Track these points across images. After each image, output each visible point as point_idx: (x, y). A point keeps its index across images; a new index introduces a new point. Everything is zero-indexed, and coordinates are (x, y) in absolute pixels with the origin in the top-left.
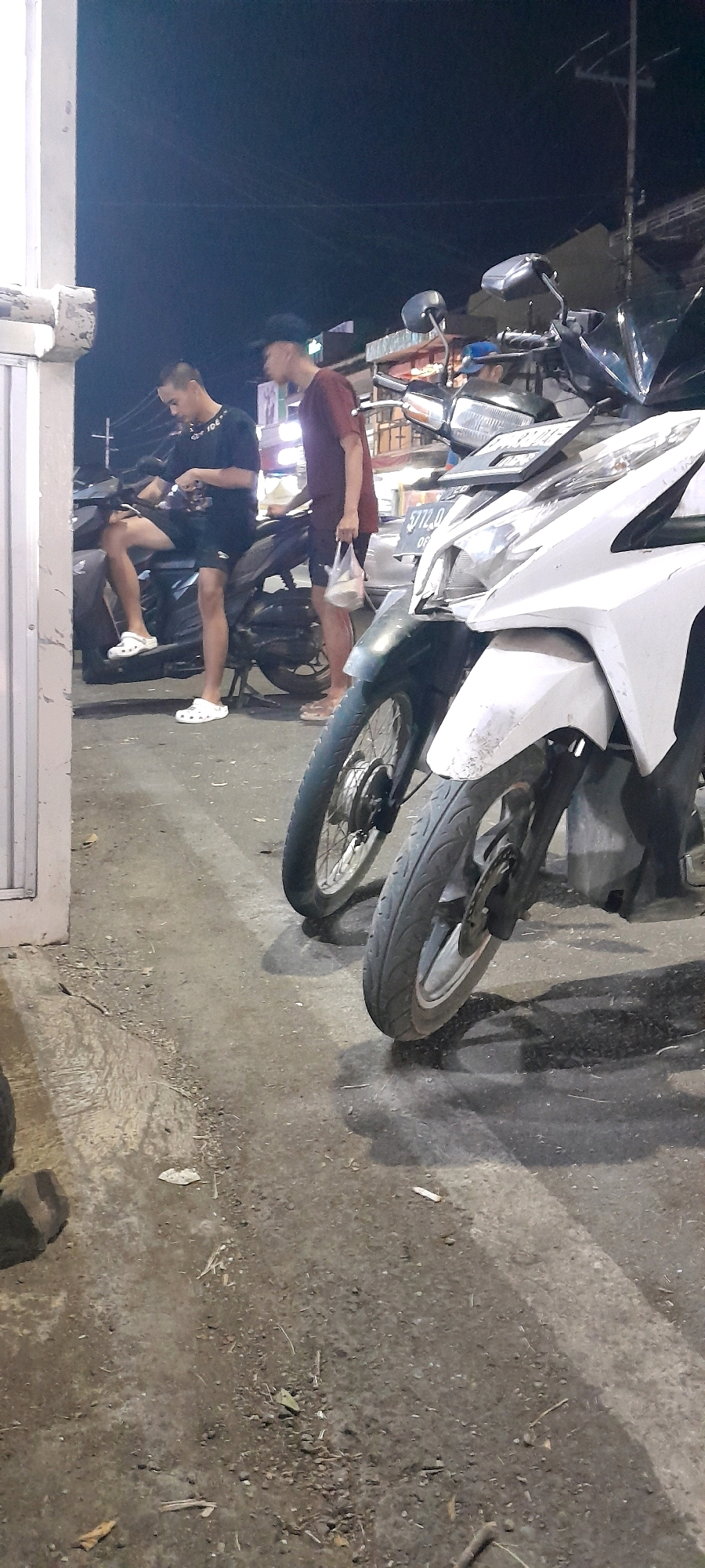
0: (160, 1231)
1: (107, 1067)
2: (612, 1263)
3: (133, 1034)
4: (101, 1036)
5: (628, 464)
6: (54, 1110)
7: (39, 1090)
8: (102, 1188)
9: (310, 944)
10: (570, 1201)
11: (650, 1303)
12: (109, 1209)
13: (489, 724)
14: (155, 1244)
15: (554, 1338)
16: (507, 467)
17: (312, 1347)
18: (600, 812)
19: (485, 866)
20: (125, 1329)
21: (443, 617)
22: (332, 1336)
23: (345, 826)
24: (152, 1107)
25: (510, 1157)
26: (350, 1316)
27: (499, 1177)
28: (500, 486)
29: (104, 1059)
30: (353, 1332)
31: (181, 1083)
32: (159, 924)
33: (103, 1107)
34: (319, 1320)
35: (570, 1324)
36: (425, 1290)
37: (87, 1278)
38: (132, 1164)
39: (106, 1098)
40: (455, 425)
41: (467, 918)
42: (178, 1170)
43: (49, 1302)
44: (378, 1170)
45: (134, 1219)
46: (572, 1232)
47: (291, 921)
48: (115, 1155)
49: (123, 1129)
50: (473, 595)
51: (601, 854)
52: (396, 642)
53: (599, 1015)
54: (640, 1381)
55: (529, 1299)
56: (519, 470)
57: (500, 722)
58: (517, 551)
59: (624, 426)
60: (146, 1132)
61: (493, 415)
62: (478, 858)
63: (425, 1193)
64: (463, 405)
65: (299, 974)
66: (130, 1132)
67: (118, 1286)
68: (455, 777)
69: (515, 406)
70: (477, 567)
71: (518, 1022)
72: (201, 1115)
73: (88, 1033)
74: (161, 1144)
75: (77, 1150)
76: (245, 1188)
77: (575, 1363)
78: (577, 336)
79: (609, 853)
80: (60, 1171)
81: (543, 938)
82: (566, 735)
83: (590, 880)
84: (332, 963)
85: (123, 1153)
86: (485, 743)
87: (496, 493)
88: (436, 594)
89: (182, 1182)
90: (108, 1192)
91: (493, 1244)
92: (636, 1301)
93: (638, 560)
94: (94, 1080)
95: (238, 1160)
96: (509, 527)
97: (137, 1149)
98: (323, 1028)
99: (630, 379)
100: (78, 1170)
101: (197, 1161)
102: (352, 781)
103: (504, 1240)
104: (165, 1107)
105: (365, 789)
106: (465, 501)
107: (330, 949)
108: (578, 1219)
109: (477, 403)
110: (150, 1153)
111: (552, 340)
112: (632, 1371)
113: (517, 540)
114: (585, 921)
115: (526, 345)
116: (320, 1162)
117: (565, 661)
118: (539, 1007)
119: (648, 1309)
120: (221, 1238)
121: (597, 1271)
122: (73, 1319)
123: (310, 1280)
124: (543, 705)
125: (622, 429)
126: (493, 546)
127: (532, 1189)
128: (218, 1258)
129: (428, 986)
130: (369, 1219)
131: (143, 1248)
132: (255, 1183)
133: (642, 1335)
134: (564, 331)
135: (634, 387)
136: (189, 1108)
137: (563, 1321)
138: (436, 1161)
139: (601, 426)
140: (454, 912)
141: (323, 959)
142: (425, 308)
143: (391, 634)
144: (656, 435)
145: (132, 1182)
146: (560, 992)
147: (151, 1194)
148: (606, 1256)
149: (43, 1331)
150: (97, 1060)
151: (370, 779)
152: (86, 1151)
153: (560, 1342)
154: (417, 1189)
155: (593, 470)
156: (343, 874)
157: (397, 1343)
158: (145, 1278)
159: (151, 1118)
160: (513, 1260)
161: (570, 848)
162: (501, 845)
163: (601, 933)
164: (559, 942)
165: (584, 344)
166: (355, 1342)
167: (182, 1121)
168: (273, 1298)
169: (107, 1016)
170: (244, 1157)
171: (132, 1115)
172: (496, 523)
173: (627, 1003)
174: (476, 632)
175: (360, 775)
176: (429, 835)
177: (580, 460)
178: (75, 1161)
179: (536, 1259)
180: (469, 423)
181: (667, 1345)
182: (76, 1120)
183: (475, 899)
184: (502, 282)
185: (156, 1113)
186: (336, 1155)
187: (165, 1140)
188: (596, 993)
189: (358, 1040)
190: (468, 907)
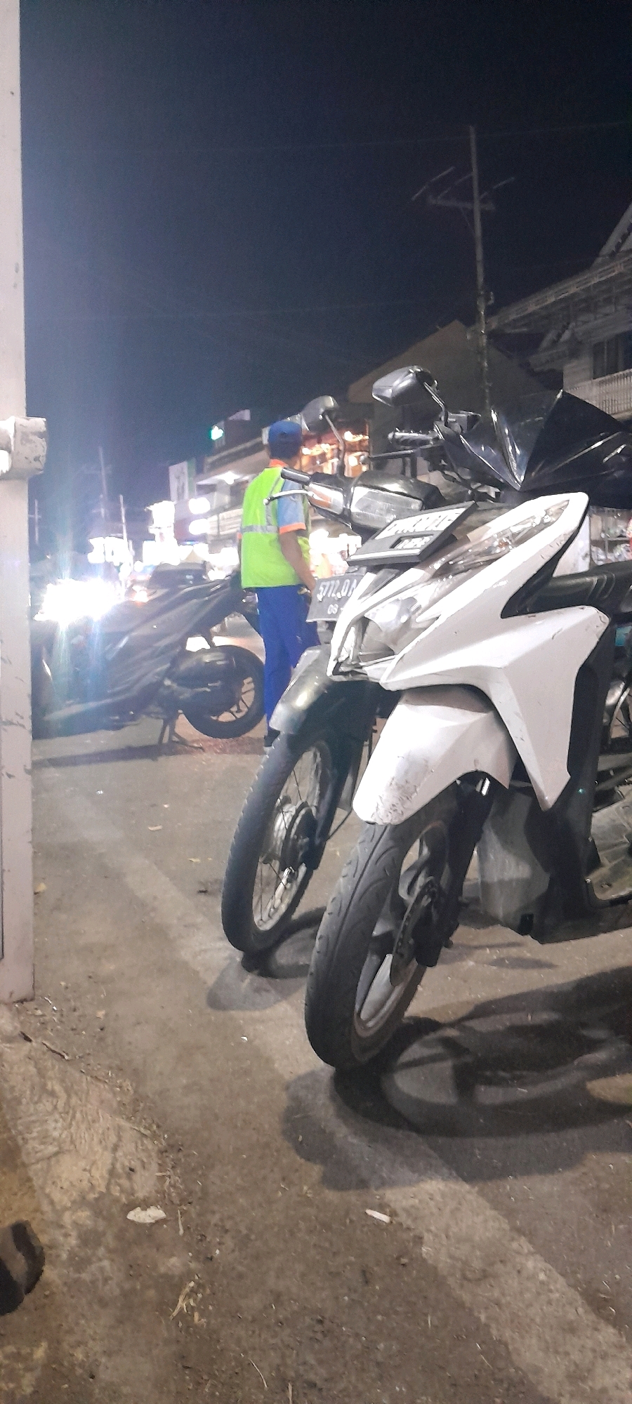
0: (131, 1273)
1: (71, 1112)
2: (556, 1275)
3: (92, 1077)
4: (62, 1081)
5: (510, 543)
6: (24, 1158)
7: (10, 1138)
8: (74, 1234)
9: (249, 979)
10: (510, 1214)
11: (594, 1311)
12: (82, 1254)
13: (406, 772)
14: (127, 1286)
15: (509, 1353)
16: (406, 549)
17: (284, 1381)
18: (507, 843)
19: (410, 900)
20: (104, 1376)
21: (358, 678)
22: (301, 1368)
23: (276, 864)
24: (115, 1148)
25: (451, 1174)
26: (317, 1346)
27: (443, 1195)
28: (401, 565)
29: (67, 1103)
30: (321, 1362)
31: (141, 1122)
32: (109, 967)
33: (69, 1151)
34: (287, 1353)
35: (522, 1337)
36: (386, 1314)
37: (65, 1326)
38: (99, 1206)
39: (72, 1142)
40: (354, 509)
41: (397, 950)
42: (144, 1209)
43: (31, 1354)
44: (331, 1196)
45: (106, 1263)
46: (515, 1245)
47: (231, 958)
48: (84, 1198)
49: (90, 1171)
50: (384, 659)
51: (511, 881)
52: (314, 698)
53: (518, 1031)
54: (591, 1388)
55: (483, 1317)
56: (417, 552)
57: (414, 770)
58: (421, 619)
59: (504, 510)
60: (112, 1172)
61: (387, 499)
62: (403, 892)
63: (377, 1215)
64: (360, 492)
65: (240, 1008)
66: (96, 1174)
67: (95, 1333)
68: (379, 822)
69: (406, 492)
70: (386, 635)
71: (448, 1043)
72: (162, 1152)
73: (51, 1078)
74: (125, 1182)
75: (48, 1196)
76: (209, 1223)
77: (530, 1376)
78: (458, 435)
79: (518, 880)
80: (34, 1219)
81: (462, 959)
82: (473, 778)
83: (501, 905)
84: (272, 996)
85: (92, 1196)
86: (404, 789)
87: (397, 571)
88: (351, 658)
89: (149, 1220)
90: (79, 1237)
91: (443, 1262)
92: (580, 1312)
93: (524, 624)
94: (59, 1125)
95: (200, 1194)
96: (412, 600)
97: (104, 1190)
98: (269, 1061)
99: (506, 470)
100: (50, 1216)
101: (160, 1199)
102: (281, 823)
103: (451, 1257)
104: (128, 1146)
105: (293, 831)
106: (370, 578)
107: (270, 983)
108: (520, 1231)
109: (373, 490)
110: (118, 1194)
111: (437, 439)
112: (584, 1379)
113: (420, 612)
114: (499, 940)
115: (413, 443)
116: (277, 1191)
117: (468, 712)
118: (464, 1027)
119: (592, 1317)
120: (189, 1275)
121: (542, 1283)
122: (56, 1369)
123: (276, 1311)
124: (453, 753)
125: (501, 513)
126: (399, 616)
127: (475, 1203)
128: (188, 1296)
129: (363, 1016)
130: (327, 1245)
131: (117, 1292)
132: (217, 1216)
133: (589, 1344)
134: (447, 430)
135: (510, 476)
136: (150, 1147)
137: (516, 1336)
138: (384, 1183)
139: (485, 510)
140: (385, 945)
141: (264, 993)
142: (322, 410)
143: (310, 691)
144: (533, 517)
145: (101, 1225)
146: (482, 1010)
147: (120, 1237)
148: (549, 1266)
149: (27, 1384)
150: (61, 1104)
151: (298, 821)
152: (57, 1196)
153: (514, 1357)
154: (369, 1212)
155: (480, 549)
156: (276, 910)
157: (363, 1370)
158: (120, 1322)
159: (115, 1159)
160: (465, 1277)
161: (483, 876)
162: (421, 881)
163: (514, 952)
164: (476, 962)
165: (464, 441)
166: (323, 1372)
167: (145, 1160)
168: (243, 1333)
169: (68, 1060)
170: (204, 1190)
171: (97, 1157)
172: (400, 596)
173: (545, 1017)
174: (390, 691)
175: (288, 817)
176: (359, 877)
177: (468, 541)
178: (46, 1207)
179: (485, 1275)
180: (367, 507)
181: (613, 1351)
182: (45, 1166)
183: (403, 932)
184: (391, 391)
185: (119, 1153)
186: (290, 1184)
187: (129, 1178)
188: (515, 1010)
189: (303, 1070)
190: (397, 940)
